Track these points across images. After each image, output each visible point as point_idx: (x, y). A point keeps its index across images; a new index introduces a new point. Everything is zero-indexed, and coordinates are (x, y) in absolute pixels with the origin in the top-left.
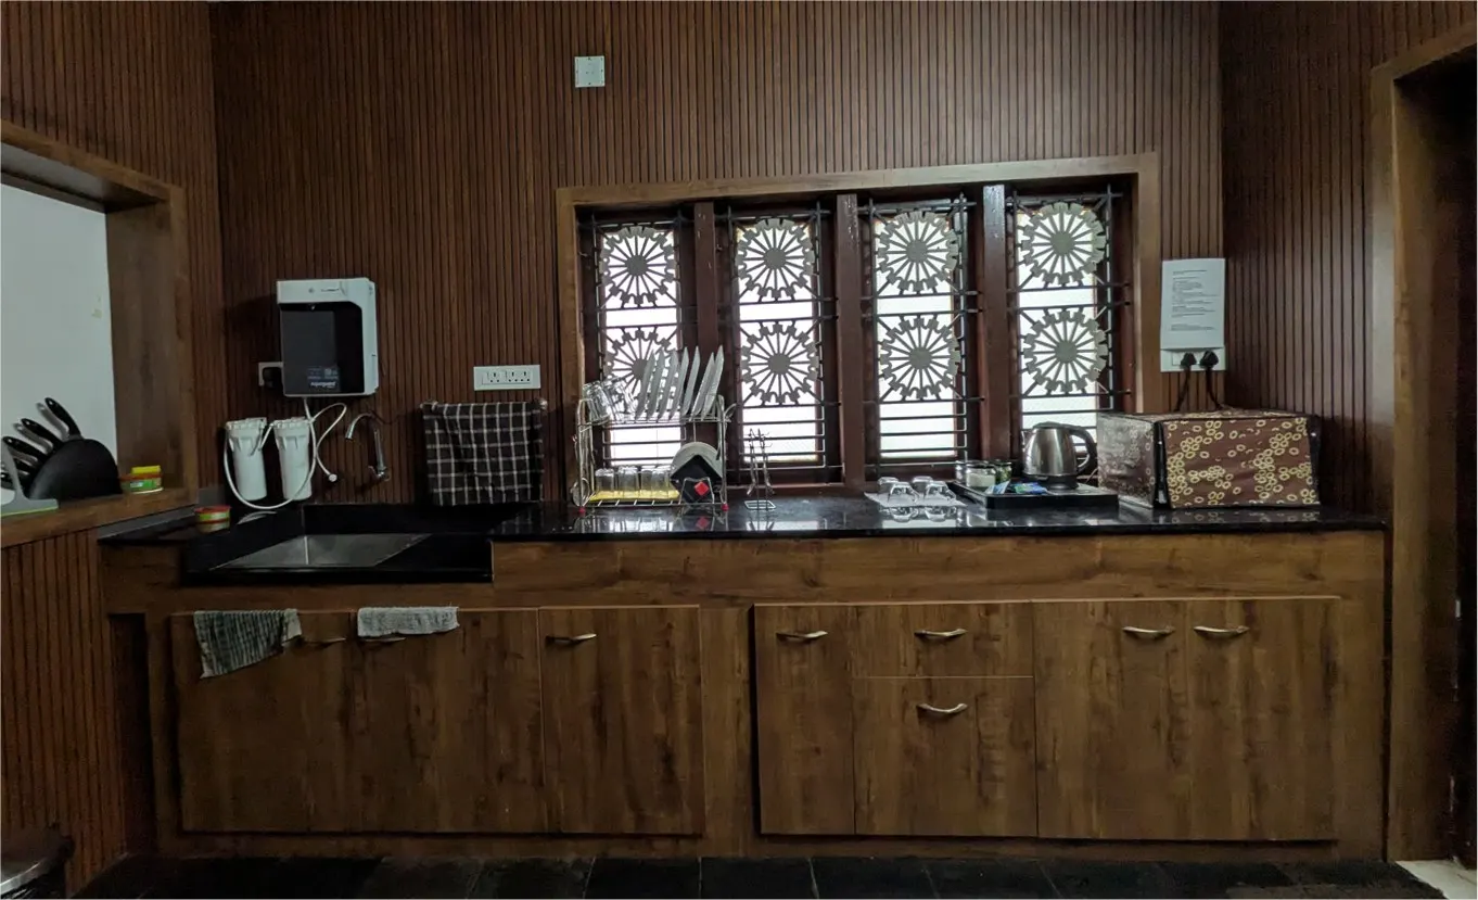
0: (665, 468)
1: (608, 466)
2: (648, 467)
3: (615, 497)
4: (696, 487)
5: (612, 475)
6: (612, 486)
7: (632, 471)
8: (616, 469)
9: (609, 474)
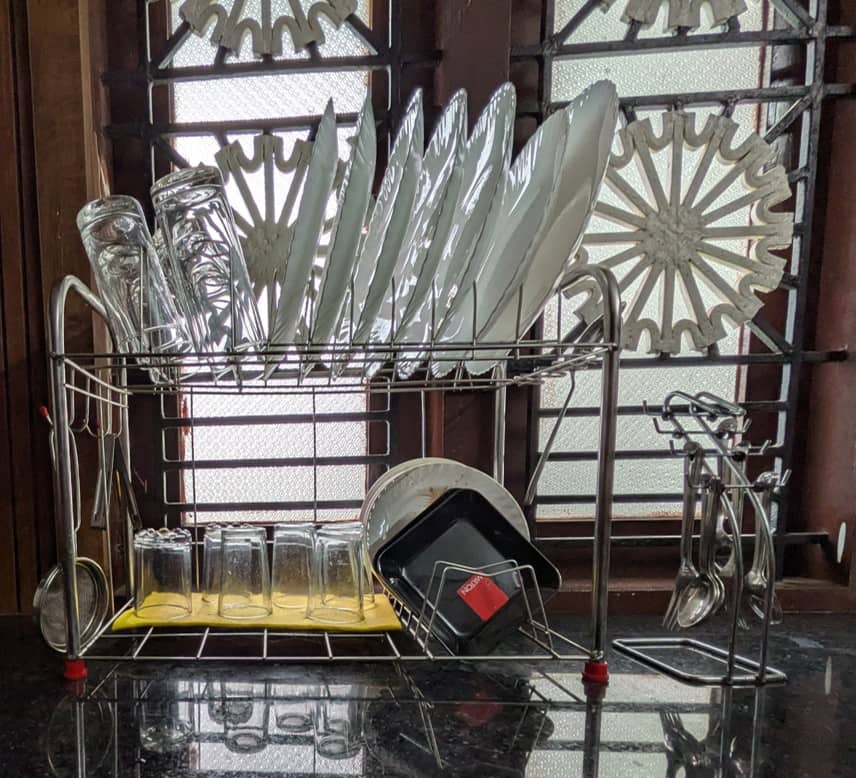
0: (345, 530)
1: (176, 523)
2: (292, 526)
3: (195, 618)
4: (465, 590)
5: (184, 549)
6: (186, 582)
7: (246, 540)
8: (199, 532)
9: (176, 544)
